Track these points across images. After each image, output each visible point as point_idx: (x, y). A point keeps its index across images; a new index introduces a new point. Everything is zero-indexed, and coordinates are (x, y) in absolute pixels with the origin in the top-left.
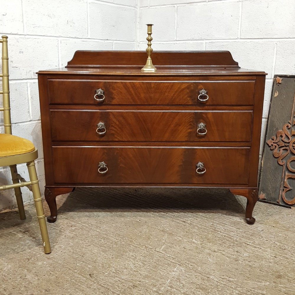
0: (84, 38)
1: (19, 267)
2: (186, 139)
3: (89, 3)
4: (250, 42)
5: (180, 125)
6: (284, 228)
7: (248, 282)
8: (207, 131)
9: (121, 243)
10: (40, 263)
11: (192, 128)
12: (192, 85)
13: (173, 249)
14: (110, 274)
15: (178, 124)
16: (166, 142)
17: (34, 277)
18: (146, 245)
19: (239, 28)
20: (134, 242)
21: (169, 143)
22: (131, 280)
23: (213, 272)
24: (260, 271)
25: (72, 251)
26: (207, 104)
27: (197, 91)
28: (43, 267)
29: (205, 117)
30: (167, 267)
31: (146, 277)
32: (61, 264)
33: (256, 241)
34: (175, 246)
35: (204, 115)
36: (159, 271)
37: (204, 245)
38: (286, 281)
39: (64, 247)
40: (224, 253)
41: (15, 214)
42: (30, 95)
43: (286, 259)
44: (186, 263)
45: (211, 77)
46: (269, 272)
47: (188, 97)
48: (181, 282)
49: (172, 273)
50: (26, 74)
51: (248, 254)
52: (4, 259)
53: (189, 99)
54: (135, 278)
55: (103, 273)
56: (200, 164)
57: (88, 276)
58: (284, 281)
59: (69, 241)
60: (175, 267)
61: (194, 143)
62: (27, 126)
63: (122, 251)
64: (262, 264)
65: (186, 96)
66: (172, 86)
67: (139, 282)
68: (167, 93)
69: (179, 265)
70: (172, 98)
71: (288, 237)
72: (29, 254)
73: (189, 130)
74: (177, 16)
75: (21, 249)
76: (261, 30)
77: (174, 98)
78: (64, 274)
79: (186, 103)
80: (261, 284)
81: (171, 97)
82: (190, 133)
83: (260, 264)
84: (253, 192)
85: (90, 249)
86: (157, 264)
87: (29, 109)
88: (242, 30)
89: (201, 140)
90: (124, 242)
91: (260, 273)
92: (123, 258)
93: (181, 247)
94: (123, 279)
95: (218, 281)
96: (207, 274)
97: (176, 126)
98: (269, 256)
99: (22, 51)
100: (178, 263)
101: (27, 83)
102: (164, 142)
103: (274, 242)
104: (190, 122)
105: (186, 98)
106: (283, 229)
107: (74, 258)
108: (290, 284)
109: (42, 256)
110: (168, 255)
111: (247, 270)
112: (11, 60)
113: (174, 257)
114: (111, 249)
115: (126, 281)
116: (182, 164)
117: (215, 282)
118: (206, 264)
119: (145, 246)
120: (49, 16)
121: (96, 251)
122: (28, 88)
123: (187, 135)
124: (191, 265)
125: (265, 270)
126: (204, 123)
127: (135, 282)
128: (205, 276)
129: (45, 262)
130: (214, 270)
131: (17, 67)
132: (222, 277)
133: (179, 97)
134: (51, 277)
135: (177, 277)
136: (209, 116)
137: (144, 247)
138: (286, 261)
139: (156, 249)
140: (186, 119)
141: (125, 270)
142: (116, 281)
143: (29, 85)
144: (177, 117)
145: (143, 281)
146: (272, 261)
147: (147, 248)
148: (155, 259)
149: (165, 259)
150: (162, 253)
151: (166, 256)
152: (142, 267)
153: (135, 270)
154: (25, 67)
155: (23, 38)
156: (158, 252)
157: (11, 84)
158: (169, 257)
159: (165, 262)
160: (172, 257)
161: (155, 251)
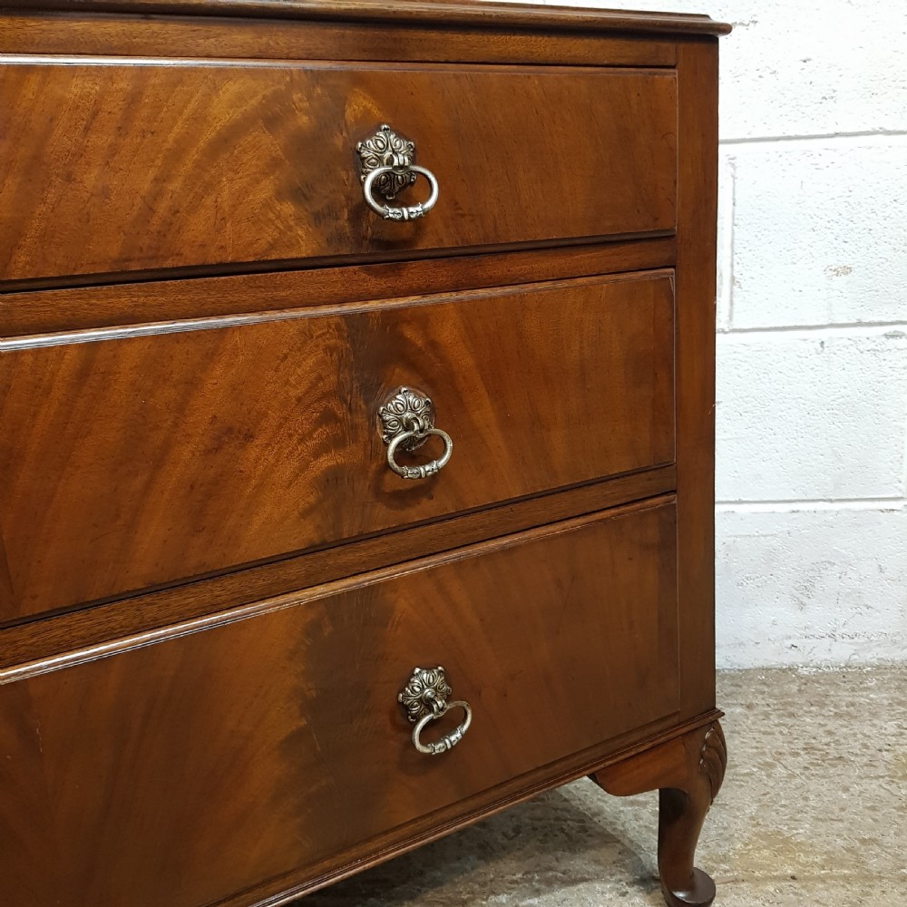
2: (307, 533)
5: (249, 437)
8: (450, 445)
11: (337, 443)
12: (296, 96)
15: (230, 430)
16: (154, 589)
21: (176, 600)
26: (426, 244)
27: (339, 142)
29: (420, 343)
35: (409, 333)
45: (421, 34)
47: (279, 195)
53: (288, 208)
56: (424, 681)
61: (362, 545)
65: (266, 190)
66: (133, 100)
68: (95, 172)
70: (152, 210)
73: (326, 462)
77: (163, 207)
79: (272, 247)
81: (138, 201)
82: (331, 480)
84: (706, 742)
89: (414, 514)
97: (217, 449)
102: (136, 594)
104: (319, 400)
105: (267, 205)
116: (303, 722)
123: (312, 499)
126: (415, 388)
133: (209, 201)
136: (447, 333)
140: (292, 379)
144: (218, 371)
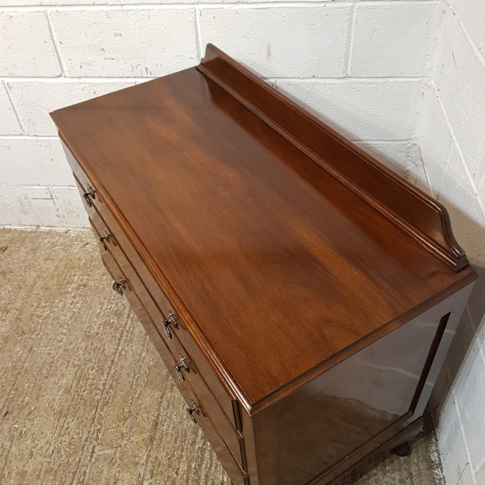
9: (97, 394)
10: (18, 349)
13: (105, 468)
14: (17, 430)
18: (103, 428)
20: (106, 408)
22: (9, 462)
25: (56, 358)
28: (12, 357)
31: (22, 475)
32: (23, 368)
34: (116, 465)
50: (131, 70)
86: (58, 469)
90: (101, 396)
92: (58, 421)
93: (117, 474)
99: (119, 32)
110: (87, 471)
112: (102, 48)
114: (76, 394)
121: (64, 382)
127: (6, 468)
129: (21, 352)
131: (113, 58)
137: (98, 427)
139: (98, 445)
141: (29, 441)
145: (11, 476)
147: (97, 432)
148: (71, 460)
149: (74, 473)
150: (90, 460)
151: (84, 469)
152: (44, 455)
153: (35, 451)
154: (128, 59)
155: (118, 11)
156: (93, 452)
157: (107, 83)
158: (85, 473)
159: (66, 476)
160: (84, 480)
161: (94, 447)
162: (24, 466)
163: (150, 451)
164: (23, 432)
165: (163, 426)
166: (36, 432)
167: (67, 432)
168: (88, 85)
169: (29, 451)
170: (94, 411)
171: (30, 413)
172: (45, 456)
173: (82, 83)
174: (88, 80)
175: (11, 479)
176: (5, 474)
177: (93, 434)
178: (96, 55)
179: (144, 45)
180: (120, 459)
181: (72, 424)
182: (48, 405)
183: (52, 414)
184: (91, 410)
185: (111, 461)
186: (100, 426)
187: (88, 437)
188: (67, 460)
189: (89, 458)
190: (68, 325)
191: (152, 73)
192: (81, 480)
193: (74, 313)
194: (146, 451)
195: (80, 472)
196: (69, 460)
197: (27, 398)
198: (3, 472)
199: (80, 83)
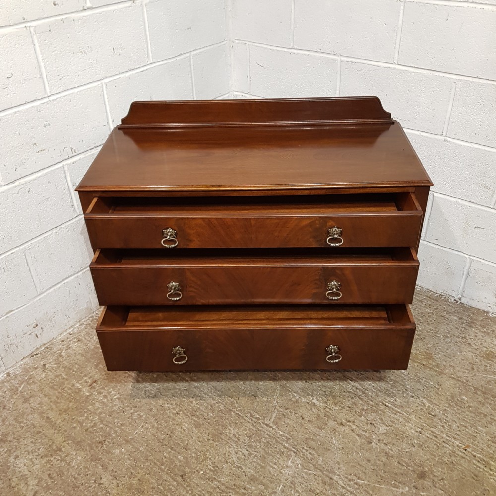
0: (142, 66)
1: (92, 460)
3: (146, 6)
4: (414, 73)
6: (438, 368)
7: (382, 486)
8: (341, 295)
9: (218, 407)
10: (117, 452)
11: (317, 288)
13: (287, 421)
14: (207, 473)
15: (295, 283)
17: (111, 481)
18: (252, 412)
19: (397, 46)
20: (236, 405)
22: (234, 487)
23: (337, 466)
24: (398, 464)
25: (156, 425)
27: (325, 229)
28: (122, 458)
29: (340, 273)
30: (279, 459)
31: (253, 479)
32: (143, 452)
33: (397, 399)
34: (289, 413)
35: (337, 271)
36: (268, 467)
37: (328, 410)
38: (430, 484)
39: (144, 416)
40: (354, 427)
41: (75, 342)
42: (71, 181)
43: (434, 438)
44: (303, 448)
46: (409, 466)
47: (311, 238)
48: (297, 489)
49: (286, 472)
50: (60, 154)
51: (385, 427)
52: (70, 442)
54: (237, 482)
55: (197, 471)
57: (179, 479)
58: (428, 484)
59: (151, 404)
60: (289, 457)
62: (74, 225)
63: (220, 426)
64: (402, 449)
65: (308, 236)
67: (243, 491)
68: (277, 233)
69: (294, 452)
70: (286, 239)
71: (441, 389)
72: (101, 433)
73: (314, 291)
74: (294, 8)
75: (91, 422)
76: (432, 57)
77: (288, 239)
78: (149, 473)
79: (307, 245)
80: (397, 491)
81: (284, 237)
83: (400, 449)
85: (179, 420)
86: (266, 452)
87: (72, 201)
88: (402, 51)
90: (223, 405)
91: (398, 467)
92: (222, 440)
93: (297, 415)
94: (223, 484)
95: (343, 485)
96: (330, 472)
97: (292, 286)
98: (413, 431)
99: (47, 122)
100: (293, 449)
101: (63, 167)
103: (422, 401)
104: (315, 281)
105: (308, 239)
106: (436, 371)
107: (159, 440)
108: (434, 490)
109: (118, 436)
110: (281, 433)
111: (381, 463)
112: (34, 143)
113: (288, 437)
114: (206, 420)
115: (227, 487)
116: (304, 347)
117: (339, 488)
118: (329, 450)
119: (250, 413)
120: (82, 52)
121: (187, 425)
122: (66, 173)
124: (310, 453)
125: (405, 462)
126: (337, 281)
127: (238, 490)
128: (326, 475)
129: (123, 450)
130: (339, 463)
131: (44, 149)
132: (349, 477)
133: (296, 238)
134: (133, 480)
135: (290, 479)
136: (347, 272)
137: (249, 415)
138: (435, 443)
139: (264, 419)
141: (225, 466)
142: (215, 488)
143: (66, 168)
144: (295, 274)
145: (248, 488)
146: (416, 442)
147: (253, 417)
148: (264, 441)
149: (277, 442)
150: (273, 429)
151: (278, 434)
152: (246, 458)
153: (237, 464)
154: (57, 145)
155: (46, 102)
156: (267, 425)
157: (40, 177)
158: (282, 435)
159: (276, 448)
160: (286, 437)
161: (264, 423)
162: (245, 475)
163: (292, 390)
164: (212, 468)
165: (278, 376)
166: (220, 458)
167: (237, 436)
168: (22, 186)
169: (234, 469)
170: (233, 413)
171: (197, 459)
172: (248, 458)
173: (18, 186)
174: (22, 181)
175: (251, 488)
176: (243, 492)
177: (252, 420)
178: (29, 152)
179: (68, 127)
180: (286, 409)
181: (233, 431)
182: (200, 443)
183: (211, 442)
184: (231, 414)
185: (284, 415)
186: (249, 414)
187: (253, 424)
188: (262, 443)
189: (271, 429)
190: (128, 406)
191: (76, 151)
192: (286, 440)
193: (118, 398)
194: (290, 392)
195: (278, 438)
196: (263, 442)
197: (179, 457)
198: (240, 494)
199: (16, 187)
